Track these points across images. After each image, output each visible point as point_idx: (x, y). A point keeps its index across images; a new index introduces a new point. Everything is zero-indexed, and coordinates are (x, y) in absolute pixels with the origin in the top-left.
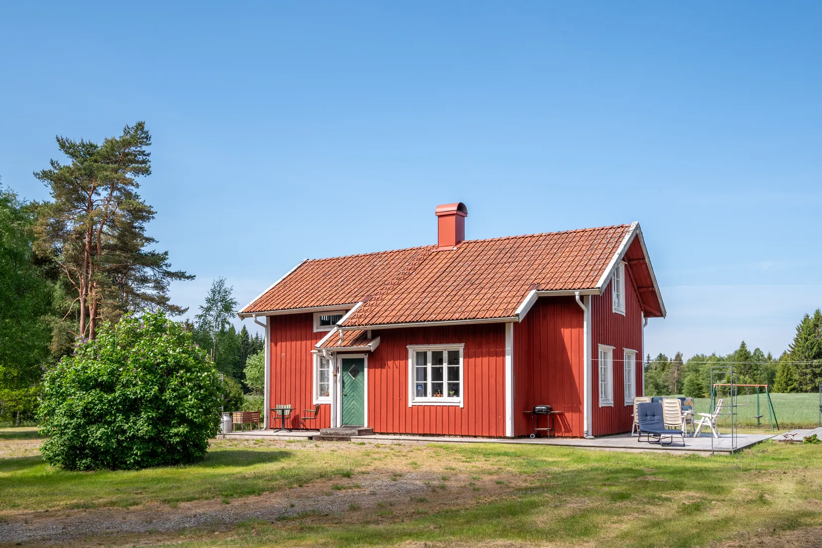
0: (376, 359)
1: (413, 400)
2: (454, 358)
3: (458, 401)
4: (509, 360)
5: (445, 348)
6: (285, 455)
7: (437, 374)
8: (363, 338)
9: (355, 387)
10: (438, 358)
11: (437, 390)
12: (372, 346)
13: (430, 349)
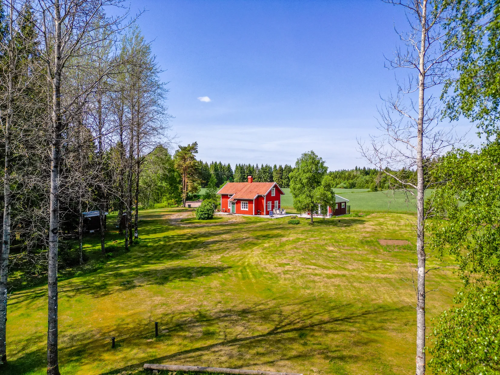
0: (237, 203)
1: (242, 209)
2: (247, 203)
3: (247, 210)
4: (254, 205)
5: (246, 202)
6: (222, 218)
7: (245, 206)
8: (235, 200)
9: (234, 207)
10: (245, 203)
11: (245, 208)
12: (236, 201)
13: (244, 202)
